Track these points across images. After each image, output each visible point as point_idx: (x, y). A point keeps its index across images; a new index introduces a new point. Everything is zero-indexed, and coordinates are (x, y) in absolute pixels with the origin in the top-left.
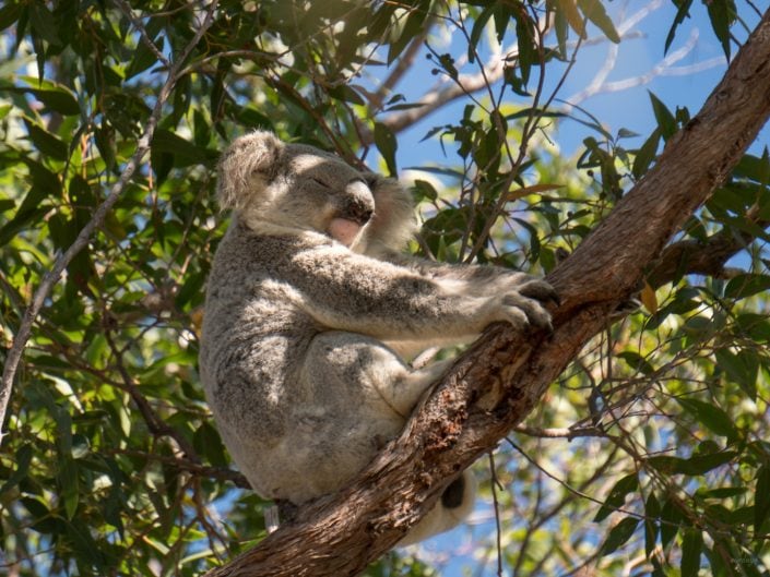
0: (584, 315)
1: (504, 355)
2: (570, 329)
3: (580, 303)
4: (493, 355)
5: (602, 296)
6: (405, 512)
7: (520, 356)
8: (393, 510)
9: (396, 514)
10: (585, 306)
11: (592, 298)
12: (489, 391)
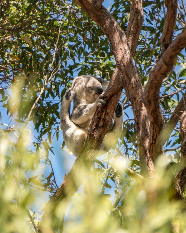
0: (113, 98)
1: (99, 114)
2: (111, 102)
3: (110, 96)
4: (97, 115)
5: (115, 92)
6: (90, 155)
7: (104, 112)
8: (88, 156)
9: (89, 156)
10: (112, 96)
11: (112, 94)
12: (100, 122)
